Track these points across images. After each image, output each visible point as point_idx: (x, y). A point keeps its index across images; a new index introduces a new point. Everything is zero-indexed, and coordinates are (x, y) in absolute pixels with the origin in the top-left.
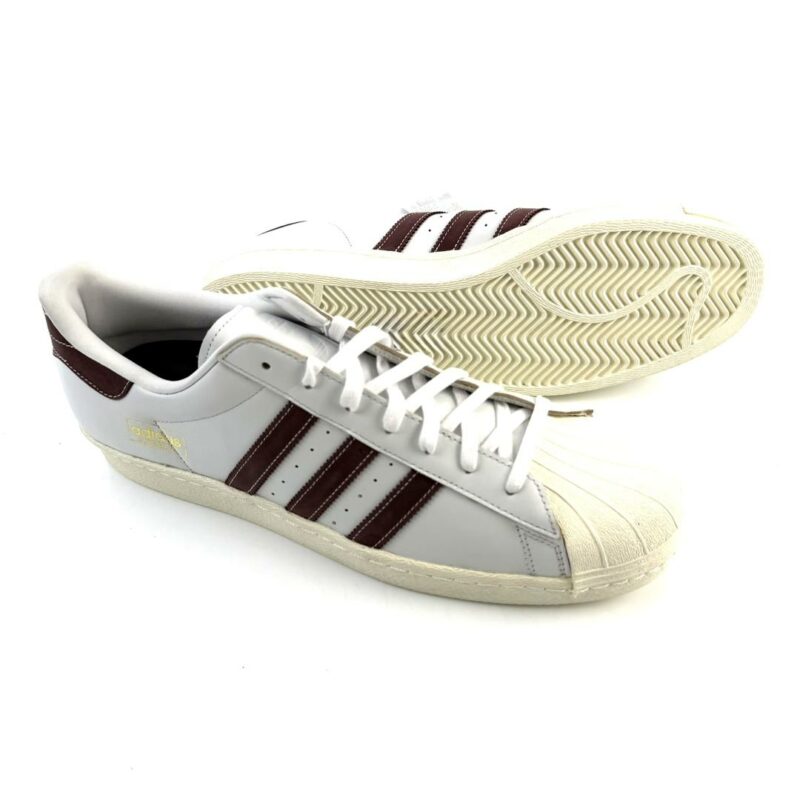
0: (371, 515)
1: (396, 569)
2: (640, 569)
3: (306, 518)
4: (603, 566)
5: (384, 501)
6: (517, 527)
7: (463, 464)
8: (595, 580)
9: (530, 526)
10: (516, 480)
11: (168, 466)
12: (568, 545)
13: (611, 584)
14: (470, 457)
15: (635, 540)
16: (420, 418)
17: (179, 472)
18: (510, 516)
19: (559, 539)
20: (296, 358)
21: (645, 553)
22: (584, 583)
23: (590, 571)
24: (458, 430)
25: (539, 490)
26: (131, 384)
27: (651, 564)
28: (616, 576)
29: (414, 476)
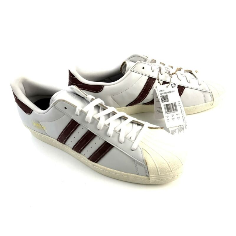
0: (94, 153)
1: (101, 169)
2: (170, 176)
3: (78, 152)
4: (158, 174)
5: (98, 149)
6: (134, 160)
7: (120, 140)
8: (157, 178)
9: (138, 161)
10: (134, 146)
11: (43, 134)
12: (148, 167)
13: (161, 180)
14: (122, 139)
15: (168, 167)
16: (108, 126)
17: (45, 136)
18: (132, 157)
19: (145, 165)
20: (74, 107)
21: (171, 172)
22: (153, 179)
23: (155, 175)
24: (120, 131)
25: (141, 150)
26: (32, 110)
27: (173, 175)
28: (163, 177)
29: (106, 143)
